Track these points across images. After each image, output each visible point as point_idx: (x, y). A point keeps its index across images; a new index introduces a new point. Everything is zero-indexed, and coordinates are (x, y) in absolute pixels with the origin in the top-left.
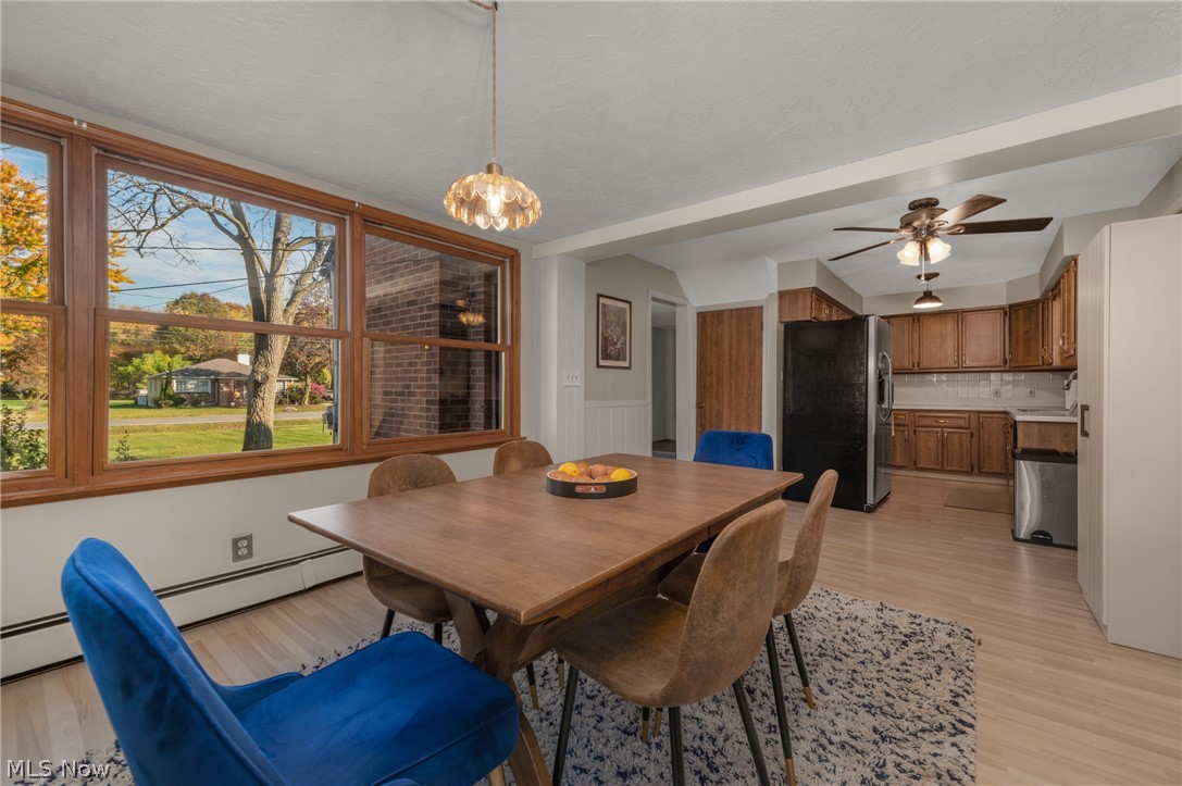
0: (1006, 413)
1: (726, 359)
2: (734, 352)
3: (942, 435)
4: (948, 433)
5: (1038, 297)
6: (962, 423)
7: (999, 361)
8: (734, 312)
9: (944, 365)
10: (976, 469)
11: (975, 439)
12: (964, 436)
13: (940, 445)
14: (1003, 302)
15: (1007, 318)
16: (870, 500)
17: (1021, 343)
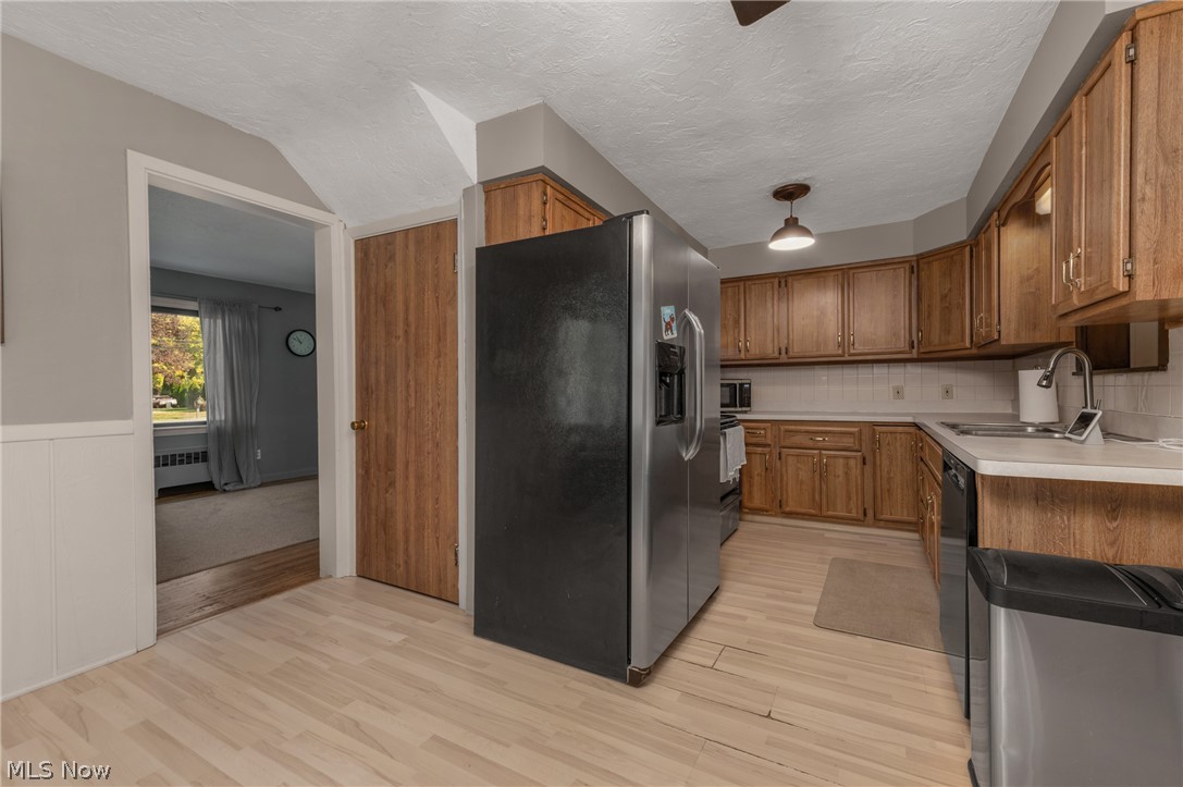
0: (915, 425)
1: (400, 332)
2: (412, 318)
3: (820, 461)
4: (828, 457)
5: (964, 237)
6: (848, 442)
7: (902, 344)
8: (411, 236)
9: (822, 353)
10: (870, 513)
11: (868, 468)
12: (852, 462)
13: (817, 477)
14: (909, 251)
15: (914, 276)
16: (639, 660)
17: (936, 314)
